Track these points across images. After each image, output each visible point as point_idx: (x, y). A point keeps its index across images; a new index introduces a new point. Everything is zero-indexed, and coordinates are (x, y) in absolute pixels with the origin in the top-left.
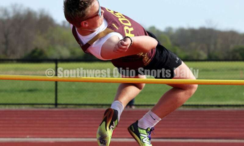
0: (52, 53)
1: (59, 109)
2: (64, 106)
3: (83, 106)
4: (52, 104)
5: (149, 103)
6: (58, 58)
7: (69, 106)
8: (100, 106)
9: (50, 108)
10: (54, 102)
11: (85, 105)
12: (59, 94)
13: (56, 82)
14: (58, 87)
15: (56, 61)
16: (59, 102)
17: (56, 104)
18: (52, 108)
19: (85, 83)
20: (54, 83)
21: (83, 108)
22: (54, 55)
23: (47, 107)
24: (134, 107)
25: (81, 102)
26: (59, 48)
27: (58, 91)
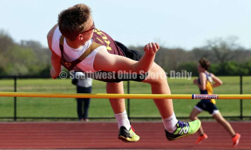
0: (12, 71)
1: (18, 122)
2: (23, 119)
3: (40, 120)
4: (11, 118)
5: (102, 117)
6: (17, 75)
7: (27, 120)
8: (56, 120)
9: (9, 121)
10: (13, 116)
11: (42, 118)
12: (18, 108)
13: (15, 98)
14: (17, 102)
15: (15, 78)
16: (18, 116)
17: (15, 118)
18: (12, 121)
19: (42, 98)
20: (13, 98)
21: (40, 122)
22: (13, 72)
23: (6, 121)
24: (87, 120)
25: (39, 116)
26: (18, 65)
27: (17, 105)
